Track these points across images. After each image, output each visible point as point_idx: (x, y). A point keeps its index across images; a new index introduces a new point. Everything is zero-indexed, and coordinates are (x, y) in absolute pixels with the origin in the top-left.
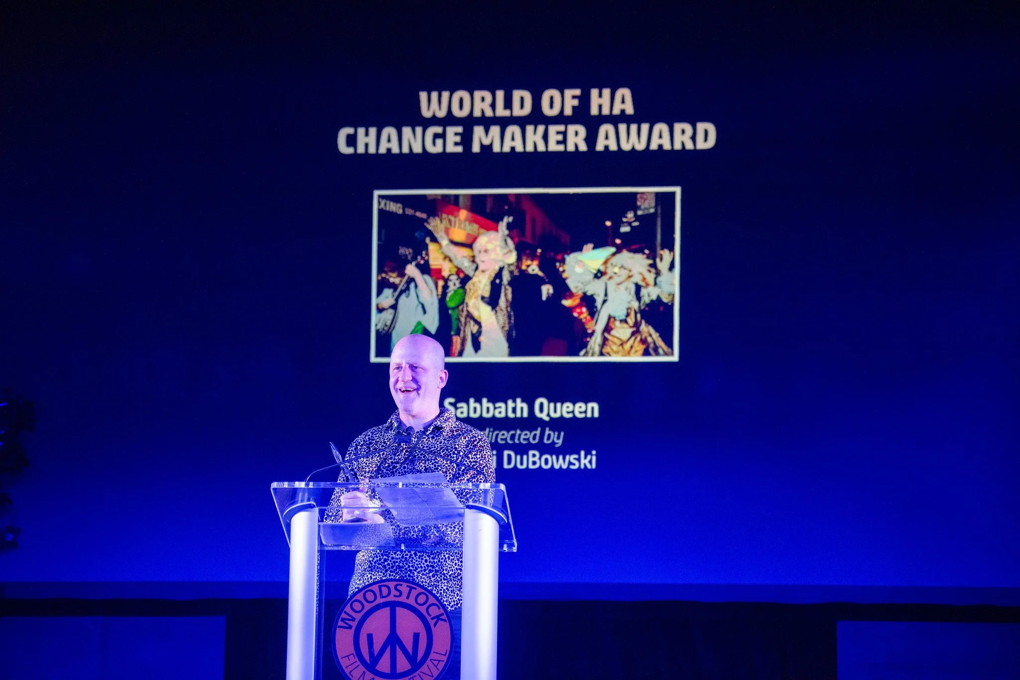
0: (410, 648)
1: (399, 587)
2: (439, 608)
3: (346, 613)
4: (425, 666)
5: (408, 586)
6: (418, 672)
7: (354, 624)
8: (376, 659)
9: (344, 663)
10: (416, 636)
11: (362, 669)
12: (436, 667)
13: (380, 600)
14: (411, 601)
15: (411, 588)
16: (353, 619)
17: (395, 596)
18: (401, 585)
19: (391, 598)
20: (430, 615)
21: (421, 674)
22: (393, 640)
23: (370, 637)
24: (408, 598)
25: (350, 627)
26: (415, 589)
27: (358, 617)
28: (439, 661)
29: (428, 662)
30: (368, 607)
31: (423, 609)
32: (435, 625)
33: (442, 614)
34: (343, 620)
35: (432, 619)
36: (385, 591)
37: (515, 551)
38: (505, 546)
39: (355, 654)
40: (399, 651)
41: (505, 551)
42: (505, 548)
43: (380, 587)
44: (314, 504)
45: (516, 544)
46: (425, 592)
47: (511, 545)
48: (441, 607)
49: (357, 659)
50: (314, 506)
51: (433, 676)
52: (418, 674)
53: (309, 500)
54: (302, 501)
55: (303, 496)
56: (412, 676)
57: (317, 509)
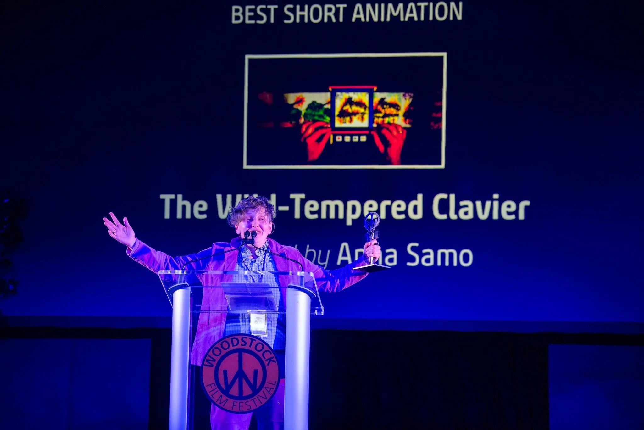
0: (251, 379)
1: (244, 339)
2: (271, 354)
3: (209, 356)
4: (262, 391)
5: (250, 339)
6: (257, 395)
7: (215, 364)
8: (229, 387)
9: (208, 389)
10: (256, 372)
11: (220, 393)
12: (269, 392)
13: (232, 348)
14: (253, 349)
15: (252, 340)
16: (214, 360)
17: (242, 345)
18: (246, 338)
19: (239, 347)
20: (265, 358)
21: (259, 397)
22: (240, 374)
23: (225, 372)
24: (250, 346)
25: (212, 366)
26: (255, 340)
27: (217, 359)
28: (271, 388)
29: (263, 389)
30: (224, 352)
31: (260, 354)
32: (268, 364)
33: (273, 358)
34: (207, 361)
35: (266, 360)
36: (235, 342)
37: (323, 314)
38: (316, 311)
39: (215, 383)
40: (244, 381)
41: (316, 314)
42: (316, 312)
43: (232, 339)
44: (188, 284)
45: (323, 310)
46: (261, 342)
47: (319, 310)
48: (272, 353)
49: (216, 387)
50: (187, 286)
51: (266, 399)
52: (257, 397)
53: (184, 282)
54: (180, 282)
55: (181, 279)
56: (253, 398)
57: (189, 288)
